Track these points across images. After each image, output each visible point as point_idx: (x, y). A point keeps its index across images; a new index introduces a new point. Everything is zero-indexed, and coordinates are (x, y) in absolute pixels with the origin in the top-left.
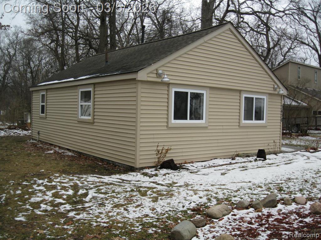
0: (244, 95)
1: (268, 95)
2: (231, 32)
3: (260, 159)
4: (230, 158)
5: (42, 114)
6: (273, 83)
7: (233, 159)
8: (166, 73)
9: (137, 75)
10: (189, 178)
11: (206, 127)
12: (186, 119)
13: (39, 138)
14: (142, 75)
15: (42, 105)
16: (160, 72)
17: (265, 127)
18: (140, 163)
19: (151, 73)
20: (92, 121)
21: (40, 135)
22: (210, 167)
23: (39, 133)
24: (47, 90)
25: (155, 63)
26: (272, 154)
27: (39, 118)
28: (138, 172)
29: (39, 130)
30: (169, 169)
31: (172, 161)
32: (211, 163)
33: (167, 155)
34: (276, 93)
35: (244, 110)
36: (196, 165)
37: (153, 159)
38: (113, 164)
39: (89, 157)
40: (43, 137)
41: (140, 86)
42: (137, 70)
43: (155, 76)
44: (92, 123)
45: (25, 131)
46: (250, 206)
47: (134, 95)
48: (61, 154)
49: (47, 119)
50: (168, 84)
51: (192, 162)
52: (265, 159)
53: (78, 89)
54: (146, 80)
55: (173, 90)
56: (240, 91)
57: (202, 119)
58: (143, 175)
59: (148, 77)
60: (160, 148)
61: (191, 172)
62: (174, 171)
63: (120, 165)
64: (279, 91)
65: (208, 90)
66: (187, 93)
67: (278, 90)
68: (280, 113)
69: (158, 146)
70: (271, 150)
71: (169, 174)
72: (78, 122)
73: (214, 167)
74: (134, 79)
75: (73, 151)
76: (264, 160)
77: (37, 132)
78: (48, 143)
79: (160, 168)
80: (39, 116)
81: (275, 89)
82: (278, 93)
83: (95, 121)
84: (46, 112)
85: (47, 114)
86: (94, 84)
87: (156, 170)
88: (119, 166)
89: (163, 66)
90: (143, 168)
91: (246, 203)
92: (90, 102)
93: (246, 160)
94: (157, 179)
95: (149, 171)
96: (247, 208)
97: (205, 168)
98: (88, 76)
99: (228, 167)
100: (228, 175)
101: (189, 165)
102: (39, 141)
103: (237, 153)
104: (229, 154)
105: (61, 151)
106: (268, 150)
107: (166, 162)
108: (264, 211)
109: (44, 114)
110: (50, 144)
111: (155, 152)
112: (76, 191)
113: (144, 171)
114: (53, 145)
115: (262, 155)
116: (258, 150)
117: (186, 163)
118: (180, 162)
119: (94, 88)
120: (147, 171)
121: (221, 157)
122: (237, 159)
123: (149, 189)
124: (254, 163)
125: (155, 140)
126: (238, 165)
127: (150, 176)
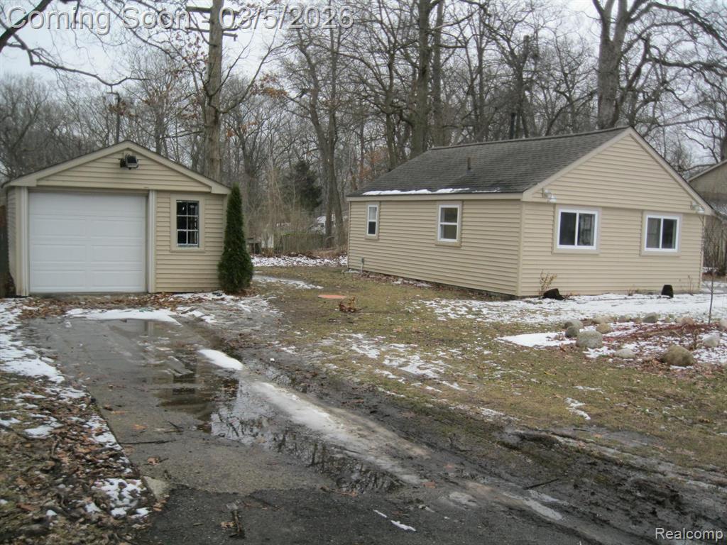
0: (647, 216)
1: (682, 215)
2: (633, 138)
3: (665, 296)
4: (626, 294)
5: (370, 235)
6: (691, 200)
7: (630, 295)
8: (553, 192)
9: (522, 196)
10: (576, 306)
11: (597, 255)
12: (573, 244)
13: (363, 267)
14: (528, 196)
15: (370, 223)
16: (546, 191)
17: (676, 257)
18: (521, 291)
19: (537, 192)
20: (458, 245)
21: (365, 263)
22: (599, 300)
23: (363, 261)
24: (381, 202)
26: (685, 293)
27: (363, 240)
28: (521, 300)
29: (363, 256)
30: (554, 298)
31: (557, 290)
32: (601, 297)
33: (552, 285)
34: (694, 212)
35: (649, 234)
36: (582, 297)
37: (536, 288)
38: (487, 294)
40: (370, 266)
41: (524, 207)
42: (521, 191)
43: (541, 196)
44: (458, 247)
45: (312, 260)
46: (631, 320)
47: (517, 216)
48: (414, 284)
49: (380, 241)
50: (554, 205)
51: (579, 295)
52: (672, 296)
53: (437, 205)
54: (531, 201)
55: (560, 211)
56: (642, 211)
57: (593, 245)
58: (526, 303)
59: (533, 197)
60: (545, 276)
61: (578, 303)
62: (559, 301)
63: (497, 295)
65: (600, 210)
66: (575, 214)
67: (697, 208)
68: (700, 239)
69: (542, 274)
70: (685, 289)
71: (553, 302)
72: (436, 245)
74: (519, 200)
75: (427, 282)
76: (669, 298)
77: (361, 259)
78: (380, 273)
79: (543, 298)
80: (364, 236)
81: (692, 207)
82: (696, 213)
83: (463, 244)
84: (379, 232)
85: (380, 234)
86: (462, 201)
87: (539, 299)
89: (550, 184)
90: (524, 297)
91: (628, 318)
92: (456, 222)
93: (646, 296)
94: (541, 305)
95: (532, 300)
96: (628, 321)
97: (594, 300)
98: (451, 189)
99: (621, 301)
100: (620, 306)
101: (575, 297)
102: (363, 271)
103: (636, 289)
104: (625, 289)
105: (411, 282)
106: (681, 289)
107: (550, 291)
108: (643, 324)
109: (374, 233)
110: (385, 275)
111: (538, 281)
112: (470, 309)
113: (527, 299)
114: (390, 276)
115: (668, 291)
116: (663, 285)
117: (571, 295)
118: (565, 294)
119: (463, 205)
120: (529, 299)
121: (614, 292)
122: (635, 295)
123: (537, 310)
124: (655, 300)
125: (538, 267)
126: (635, 300)
127: (534, 303)
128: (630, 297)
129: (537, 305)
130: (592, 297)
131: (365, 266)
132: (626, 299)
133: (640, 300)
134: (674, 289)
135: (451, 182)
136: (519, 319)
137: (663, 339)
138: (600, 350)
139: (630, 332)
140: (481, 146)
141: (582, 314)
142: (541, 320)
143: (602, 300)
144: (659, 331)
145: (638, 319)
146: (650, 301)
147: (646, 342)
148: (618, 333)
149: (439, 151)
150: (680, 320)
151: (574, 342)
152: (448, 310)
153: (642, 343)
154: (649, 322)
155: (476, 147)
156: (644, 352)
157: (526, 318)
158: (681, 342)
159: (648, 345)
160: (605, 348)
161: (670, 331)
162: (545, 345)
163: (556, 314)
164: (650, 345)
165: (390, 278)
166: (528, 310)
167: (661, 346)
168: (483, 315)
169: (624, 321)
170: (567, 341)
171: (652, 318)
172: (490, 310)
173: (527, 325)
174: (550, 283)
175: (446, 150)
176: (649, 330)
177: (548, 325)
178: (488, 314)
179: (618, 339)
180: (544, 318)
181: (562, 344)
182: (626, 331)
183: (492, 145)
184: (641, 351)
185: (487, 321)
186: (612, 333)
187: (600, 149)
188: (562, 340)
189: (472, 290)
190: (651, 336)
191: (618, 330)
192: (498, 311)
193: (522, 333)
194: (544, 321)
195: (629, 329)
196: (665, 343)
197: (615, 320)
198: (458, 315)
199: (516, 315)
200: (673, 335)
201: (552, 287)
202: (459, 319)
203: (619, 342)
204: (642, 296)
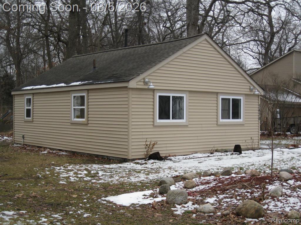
0: (221, 97)
1: (244, 96)
2: (207, 42)
3: (236, 153)
4: (209, 153)
5: (27, 118)
6: (250, 85)
7: (211, 153)
8: (151, 81)
9: (129, 84)
10: (172, 165)
11: (187, 126)
12: (169, 118)
13: (23, 142)
14: (132, 84)
15: (27, 109)
16: (147, 80)
17: (242, 125)
18: (132, 155)
19: (140, 81)
20: (86, 123)
21: (25, 139)
22: (190, 158)
23: (23, 137)
24: (33, 94)
25: (142, 73)
26: (250, 150)
27: (23, 122)
28: (131, 162)
29: (23, 134)
30: (156, 160)
31: (158, 153)
32: (191, 156)
33: (154, 149)
34: (252, 93)
35: (222, 110)
36: (177, 157)
37: (142, 152)
38: (108, 158)
39: (84, 155)
40: (28, 141)
41: (131, 92)
42: (128, 80)
43: (142, 83)
44: (87, 124)
47: (127, 99)
48: (56, 153)
49: (34, 122)
50: (153, 90)
51: (175, 156)
52: (241, 153)
53: (71, 94)
54: (136, 87)
55: (158, 95)
56: (217, 93)
57: (183, 119)
58: (135, 164)
59: (137, 85)
60: (148, 143)
61: (174, 162)
62: (160, 161)
64: (255, 92)
65: (188, 93)
66: (169, 97)
67: (254, 90)
68: (257, 112)
69: (146, 141)
70: (249, 147)
71: (156, 163)
72: (71, 124)
73: (194, 158)
74: (127, 87)
75: (66, 151)
76: (239, 154)
77: (22, 136)
78: (35, 146)
79: (149, 160)
80: (23, 120)
81: (251, 90)
82: (254, 94)
83: (90, 122)
85: (34, 117)
86: (88, 90)
87: (145, 161)
88: (113, 160)
89: (149, 75)
90: (134, 160)
91: (209, 172)
92: (84, 106)
93: (223, 154)
94: (146, 166)
95: (140, 161)
96: (210, 176)
97: (186, 159)
98: (80, 82)
99: (206, 159)
100: (204, 163)
101: (172, 158)
102: (24, 145)
103: (216, 149)
104: (209, 149)
105: (54, 152)
106: (246, 147)
107: (153, 154)
108: (221, 177)
109: (30, 117)
110: (38, 147)
111: (144, 147)
112: (89, 172)
113: (136, 161)
114: (41, 147)
115: (238, 149)
116: (235, 145)
117: (170, 156)
118: (164, 155)
119: (88, 93)
120: (138, 161)
121: (201, 152)
122: (215, 154)
123: (142, 170)
124: (229, 156)
125: (144, 137)
126: (215, 157)
127: (141, 164)
128: (212, 155)
129: (143, 166)
130: (185, 157)
131: (25, 141)
132: (209, 156)
133: (219, 157)
134: (242, 147)
135: (81, 77)
136: (126, 178)
137: (237, 191)
138: (186, 205)
139: (211, 185)
140: (105, 53)
141: (176, 171)
142: (143, 179)
143: (192, 158)
144: (234, 183)
145: (217, 173)
146: (225, 157)
147: (224, 196)
148: (202, 187)
149: (77, 58)
150: (249, 172)
151: (165, 198)
152: (71, 173)
153: (221, 196)
154: (226, 175)
155: (102, 53)
156: (222, 205)
157: (131, 178)
158: (252, 193)
159: (225, 198)
160: (190, 203)
161: (242, 183)
162: (140, 203)
163: (156, 172)
164: (227, 198)
165: (41, 149)
166: (135, 170)
167: (236, 198)
168: (98, 177)
169: (207, 176)
170: (160, 199)
171: (227, 172)
172: (105, 171)
173: (130, 184)
174: (152, 148)
175: (82, 57)
176: (226, 182)
177: (148, 183)
178: (102, 175)
179: (201, 192)
180: (145, 176)
181: (154, 201)
182: (208, 185)
183: (112, 52)
184: (220, 204)
185: (100, 181)
186: (197, 188)
187: (185, 49)
188: (156, 197)
189: (97, 156)
190: (227, 190)
191: (202, 184)
192: (111, 172)
193: (125, 192)
194: (145, 179)
195: (211, 183)
196: (239, 195)
197: (199, 175)
198: (78, 177)
199: (124, 175)
200: (245, 187)
201: (155, 150)
202: (77, 181)
203: (202, 196)
204: (220, 154)
